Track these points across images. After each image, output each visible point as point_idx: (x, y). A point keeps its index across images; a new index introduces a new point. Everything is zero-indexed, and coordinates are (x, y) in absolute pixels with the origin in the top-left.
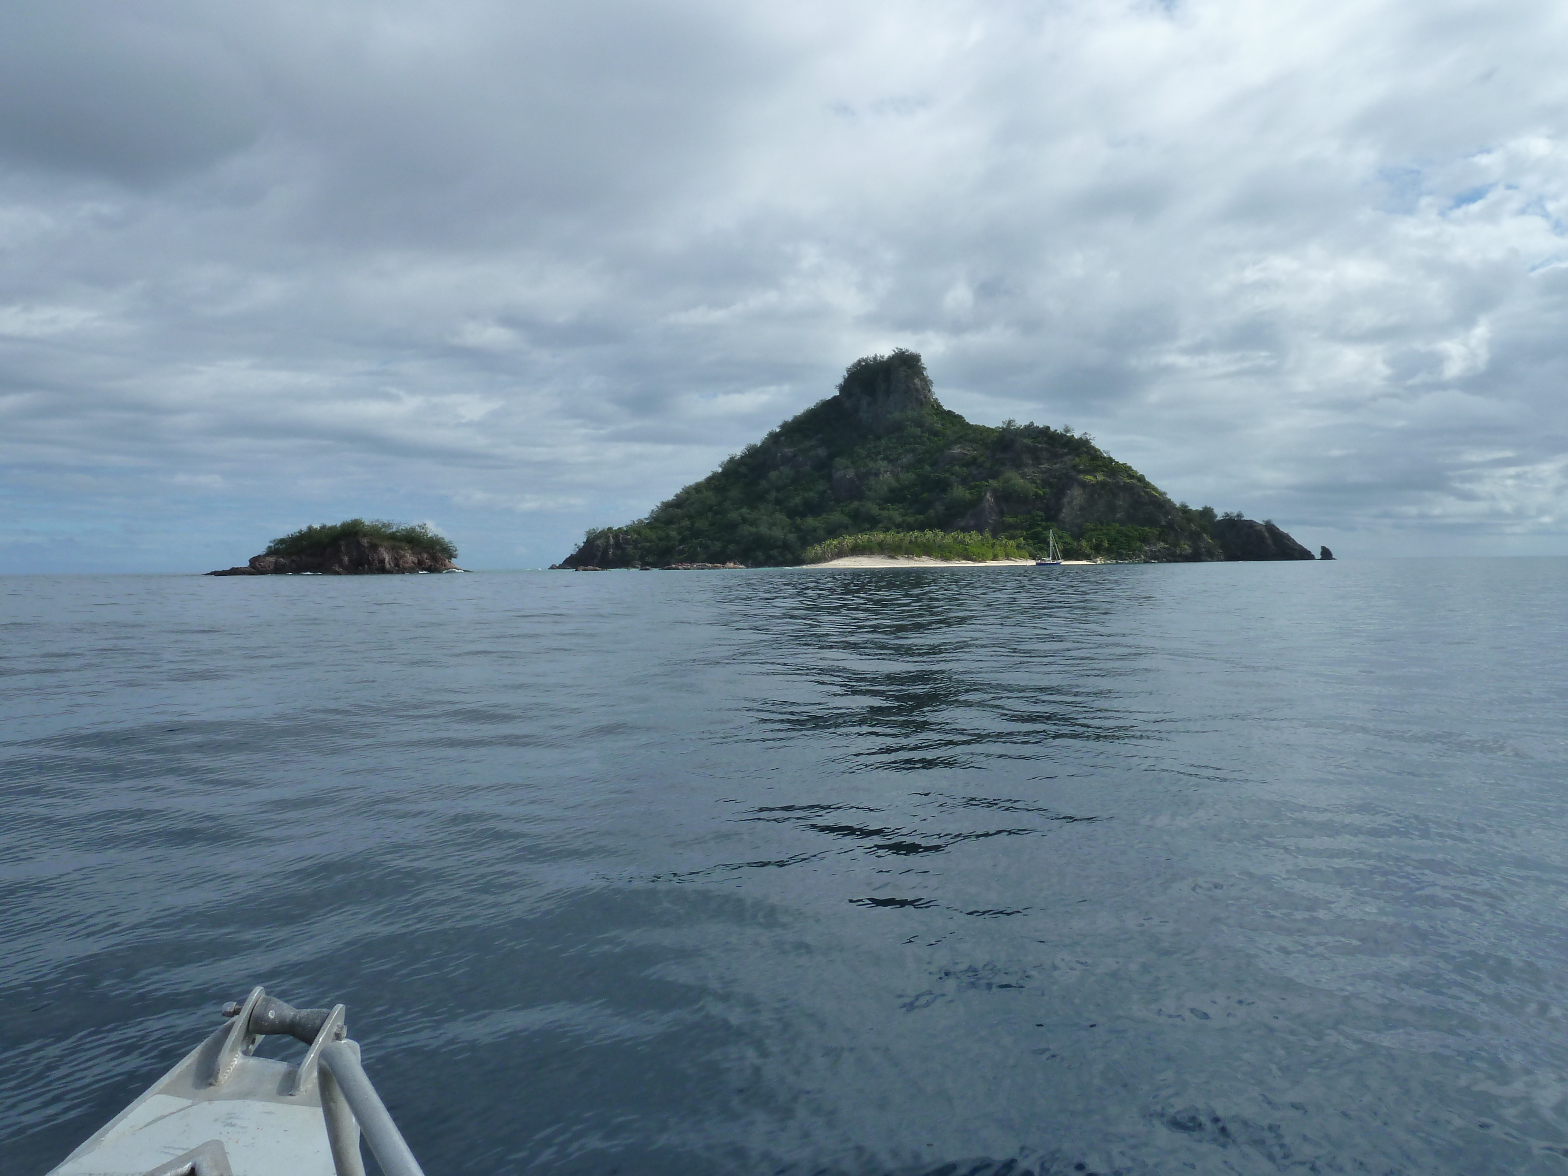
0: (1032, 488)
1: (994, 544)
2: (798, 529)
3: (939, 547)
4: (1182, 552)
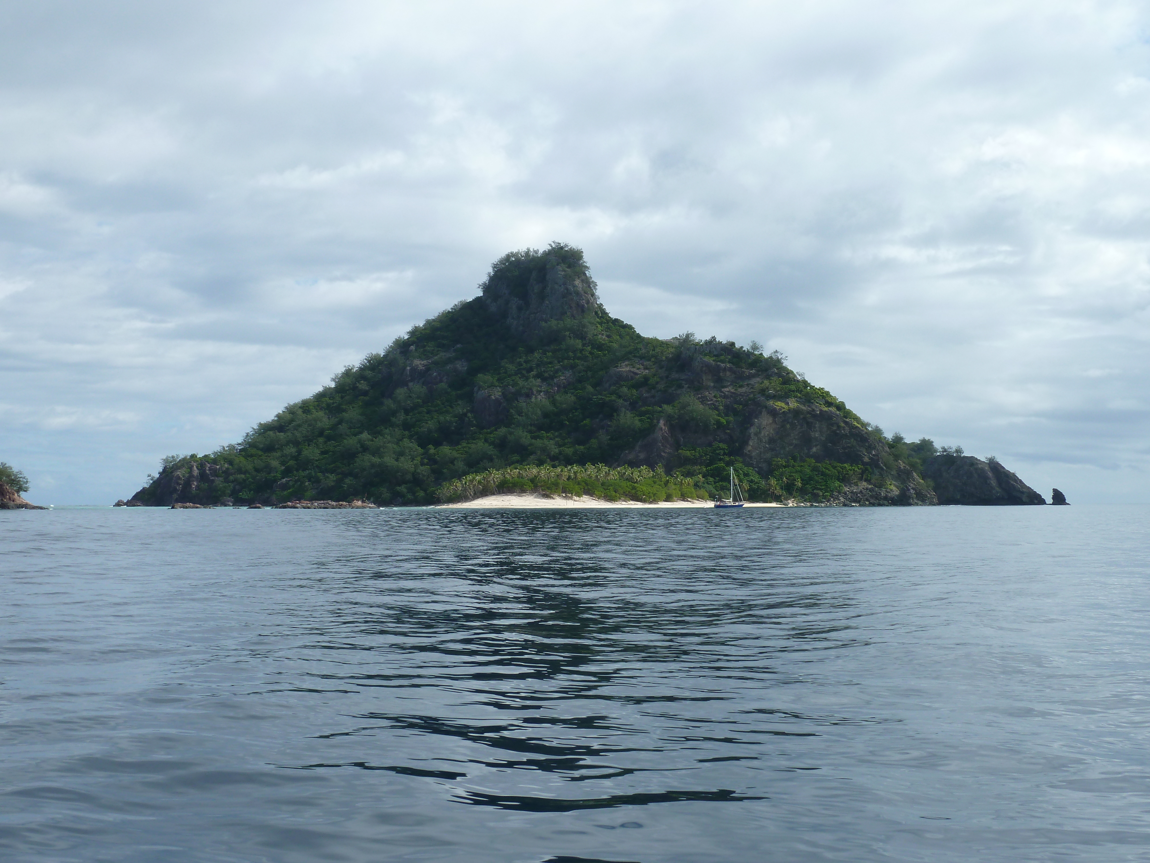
0: (713, 416)
1: (668, 481)
2: (432, 461)
3: (603, 484)
4: (889, 494)
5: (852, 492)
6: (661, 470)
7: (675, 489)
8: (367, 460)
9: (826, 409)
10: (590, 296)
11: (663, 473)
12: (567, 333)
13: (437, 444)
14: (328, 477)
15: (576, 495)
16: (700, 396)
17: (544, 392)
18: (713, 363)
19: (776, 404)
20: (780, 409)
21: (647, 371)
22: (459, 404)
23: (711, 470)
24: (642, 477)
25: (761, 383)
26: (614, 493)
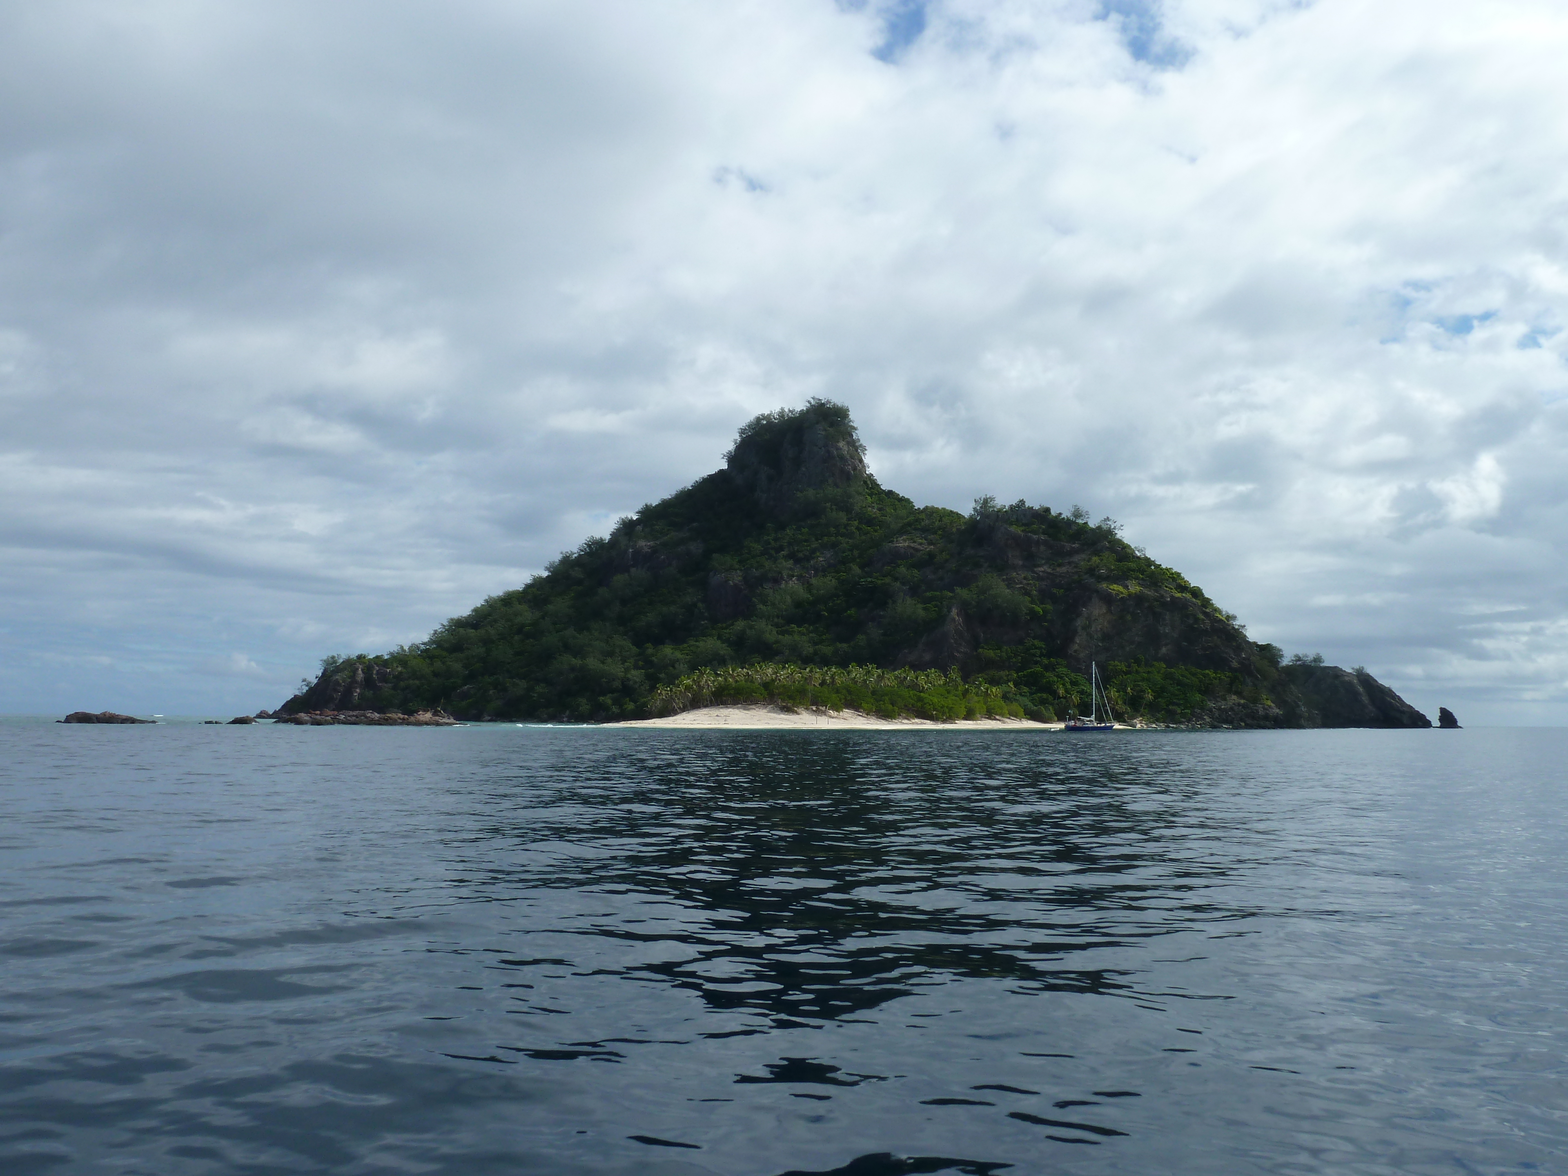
0: (1024, 603)
1: (967, 691)
2: (647, 662)
3: (874, 693)
4: (1268, 712)
5: (1220, 709)
6: (955, 674)
7: (979, 702)
9: (1179, 595)
10: (857, 463)
11: (959, 679)
12: (828, 505)
13: (658, 641)
15: (832, 709)
16: (1005, 577)
17: (796, 576)
18: (1022, 534)
19: (1111, 587)
20: (1117, 595)
21: (932, 547)
22: (688, 593)
23: (1024, 676)
24: (931, 683)
25: (1089, 561)
26: (891, 706)
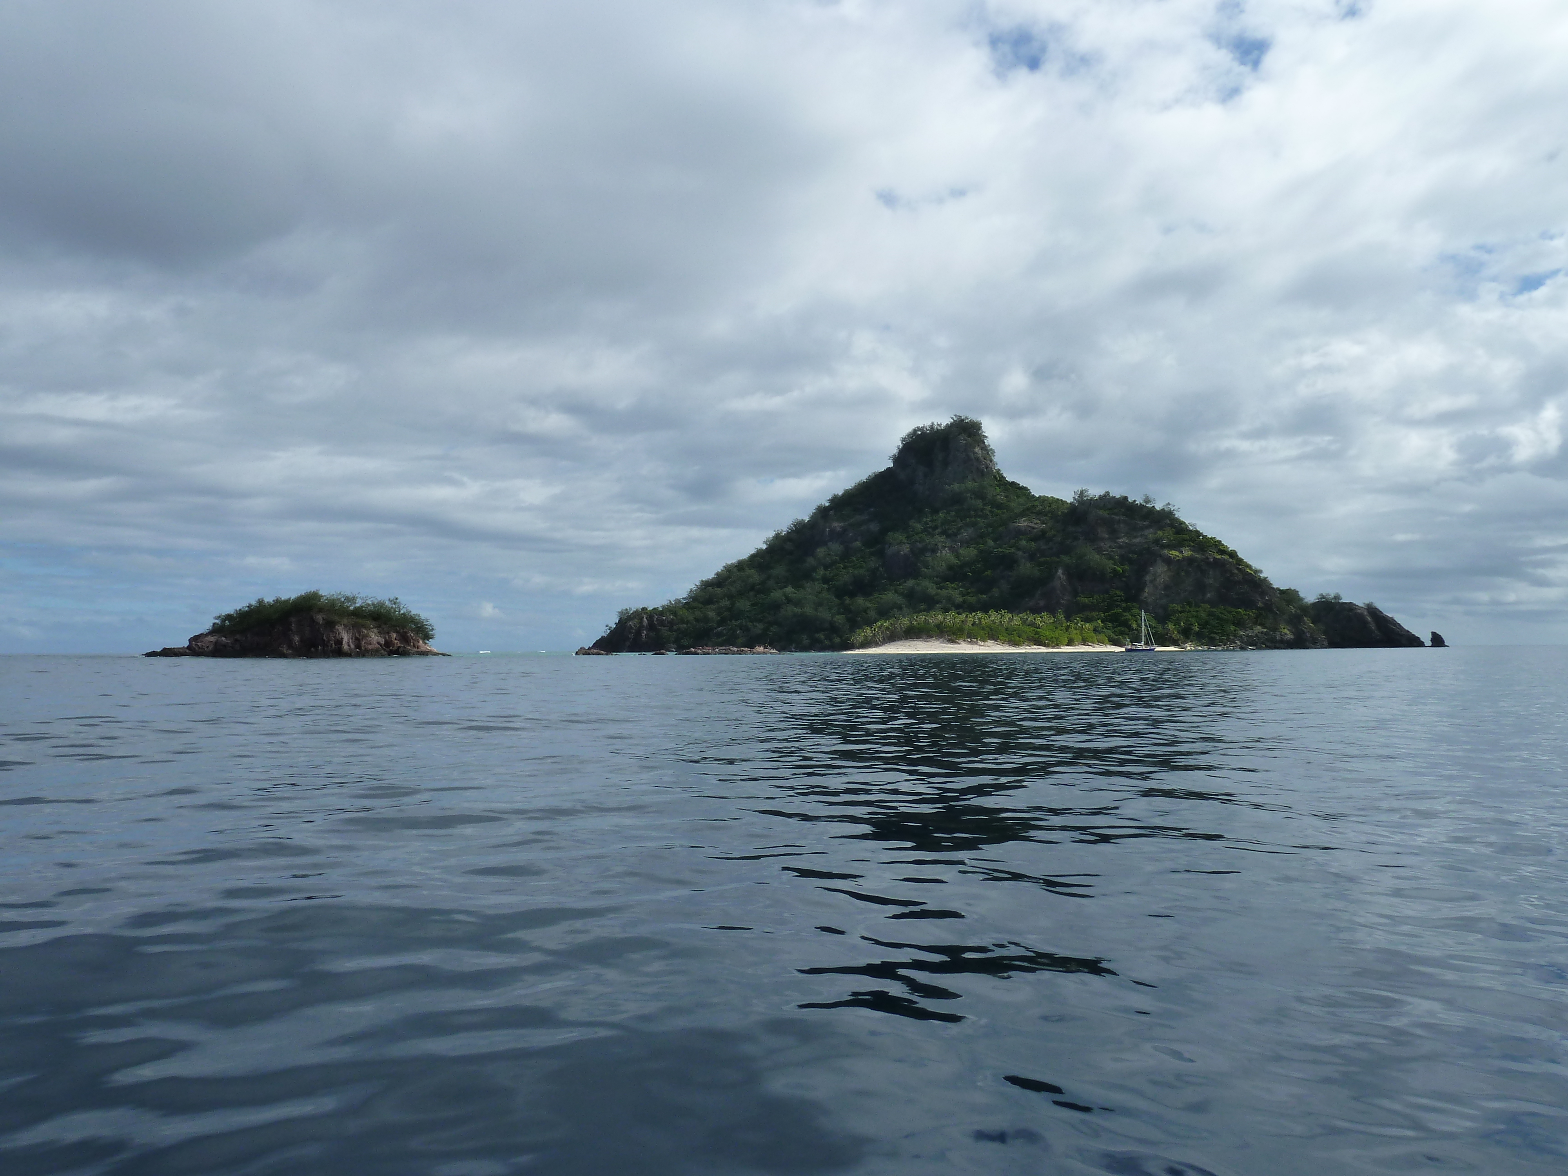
0: (1109, 565)
1: (1068, 626)
2: (847, 610)
3: (1007, 629)
4: (1283, 637)
5: (1248, 636)
6: (1061, 616)
7: (1076, 634)
8: (790, 610)
9: (1219, 557)
10: (989, 461)
11: (1063, 619)
12: (969, 495)
13: (852, 595)
14: (756, 626)
15: (980, 640)
16: (1096, 546)
17: (948, 547)
18: (1108, 515)
19: (1171, 552)
20: (1174, 558)
21: (1044, 526)
22: (872, 560)
23: (1109, 616)
24: (1044, 622)
25: (1155, 534)
26: (1018, 638)
